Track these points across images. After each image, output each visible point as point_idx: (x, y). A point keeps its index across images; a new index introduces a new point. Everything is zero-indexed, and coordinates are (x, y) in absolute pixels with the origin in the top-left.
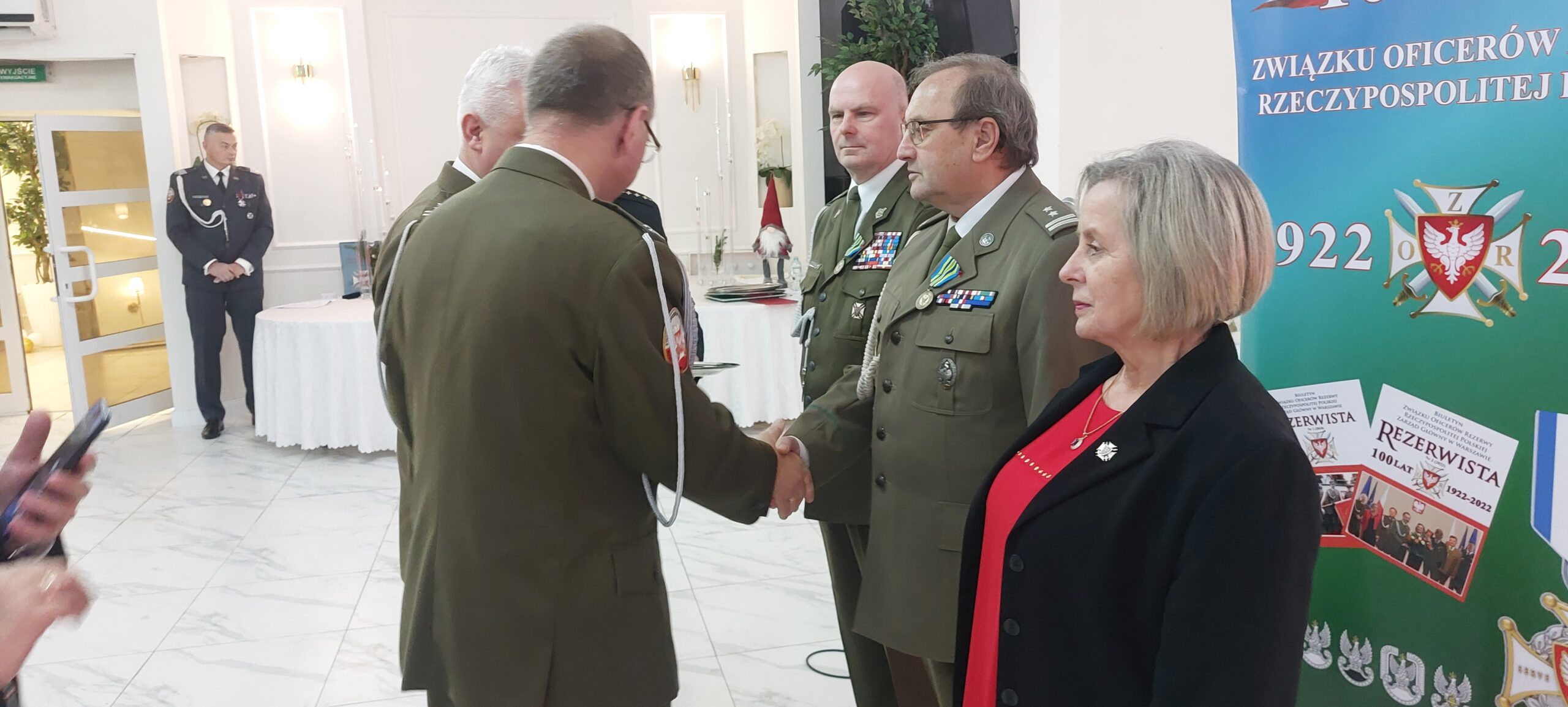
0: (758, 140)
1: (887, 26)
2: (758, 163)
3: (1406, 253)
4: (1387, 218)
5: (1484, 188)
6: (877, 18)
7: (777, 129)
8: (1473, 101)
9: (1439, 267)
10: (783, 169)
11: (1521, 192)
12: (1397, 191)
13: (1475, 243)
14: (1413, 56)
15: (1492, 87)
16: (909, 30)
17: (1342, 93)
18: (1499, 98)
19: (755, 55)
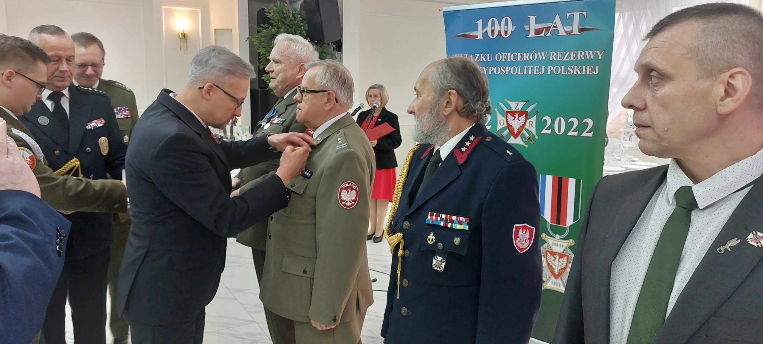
1: (283, 22)
3: (502, 123)
4: (496, 112)
5: (525, 102)
6: (279, 18)
8: (522, 73)
9: (512, 128)
11: (536, 104)
12: (499, 102)
13: (523, 120)
14: (505, 58)
15: (528, 69)
16: (294, 25)
18: (530, 73)
19: (215, 29)
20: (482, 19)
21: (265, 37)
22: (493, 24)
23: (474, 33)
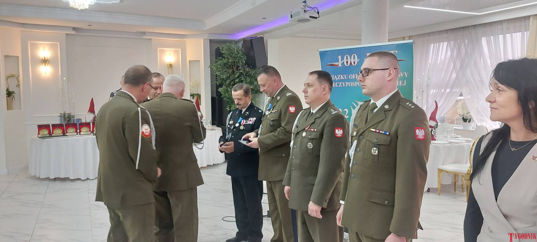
0: (190, 86)
1: (231, 55)
2: (190, 92)
4: (351, 108)
6: (228, 53)
7: (196, 83)
10: (198, 94)
12: (352, 102)
14: (354, 77)
16: (238, 57)
17: (342, 83)
19: (190, 61)
20: (341, 56)
21: (220, 65)
22: (347, 58)
23: (336, 64)
